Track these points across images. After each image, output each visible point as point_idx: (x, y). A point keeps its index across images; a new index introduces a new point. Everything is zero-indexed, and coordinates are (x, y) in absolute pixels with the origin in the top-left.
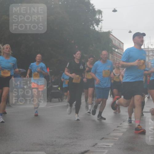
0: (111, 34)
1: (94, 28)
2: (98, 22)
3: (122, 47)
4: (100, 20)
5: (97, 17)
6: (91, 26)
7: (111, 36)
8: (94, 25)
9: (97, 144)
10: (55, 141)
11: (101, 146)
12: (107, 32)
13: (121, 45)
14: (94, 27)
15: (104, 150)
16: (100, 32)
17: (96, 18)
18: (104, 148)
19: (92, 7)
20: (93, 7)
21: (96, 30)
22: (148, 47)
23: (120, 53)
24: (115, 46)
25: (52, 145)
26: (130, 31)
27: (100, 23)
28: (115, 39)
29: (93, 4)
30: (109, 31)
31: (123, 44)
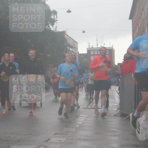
1: (49, 28)
2: (53, 22)
3: (76, 46)
4: (55, 20)
5: (52, 17)
6: (46, 26)
7: (66, 36)
8: (50, 25)
9: (50, 139)
10: (9, 137)
11: (54, 142)
12: (62, 32)
13: (76, 44)
14: (49, 27)
15: (56, 145)
16: (55, 31)
17: (51, 18)
19: (47, 7)
20: (49, 7)
21: (51, 29)
23: (74, 52)
24: (70, 45)
25: (6, 141)
26: (84, 31)
27: (55, 23)
28: (70, 39)
29: (48, 5)
30: (64, 31)
31: (77, 43)
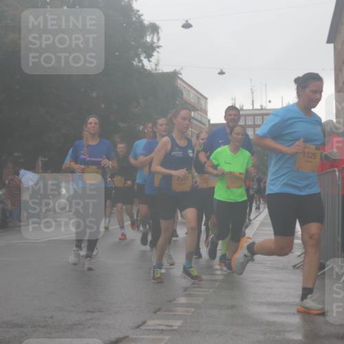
0: (179, 77)
1: (141, 64)
2: (150, 50)
3: (203, 107)
4: (155, 45)
5: (149, 39)
6: (134, 60)
7: (179, 82)
8: (142, 58)
9: (145, 322)
10: (52, 317)
11: (155, 328)
12: (171, 73)
13: (202, 101)
14: (140, 61)
15: (161, 336)
16: (154, 72)
17: (146, 41)
18: (162, 331)
19: (137, 16)
20: (140, 16)
21: (146, 67)
22: (262, 106)
23: (199, 119)
24: (189, 104)
25: (45, 327)
26: (221, 70)
27: (155, 53)
28: (189, 89)
29: (138, 11)
30: (175, 71)
31: (206, 99)
